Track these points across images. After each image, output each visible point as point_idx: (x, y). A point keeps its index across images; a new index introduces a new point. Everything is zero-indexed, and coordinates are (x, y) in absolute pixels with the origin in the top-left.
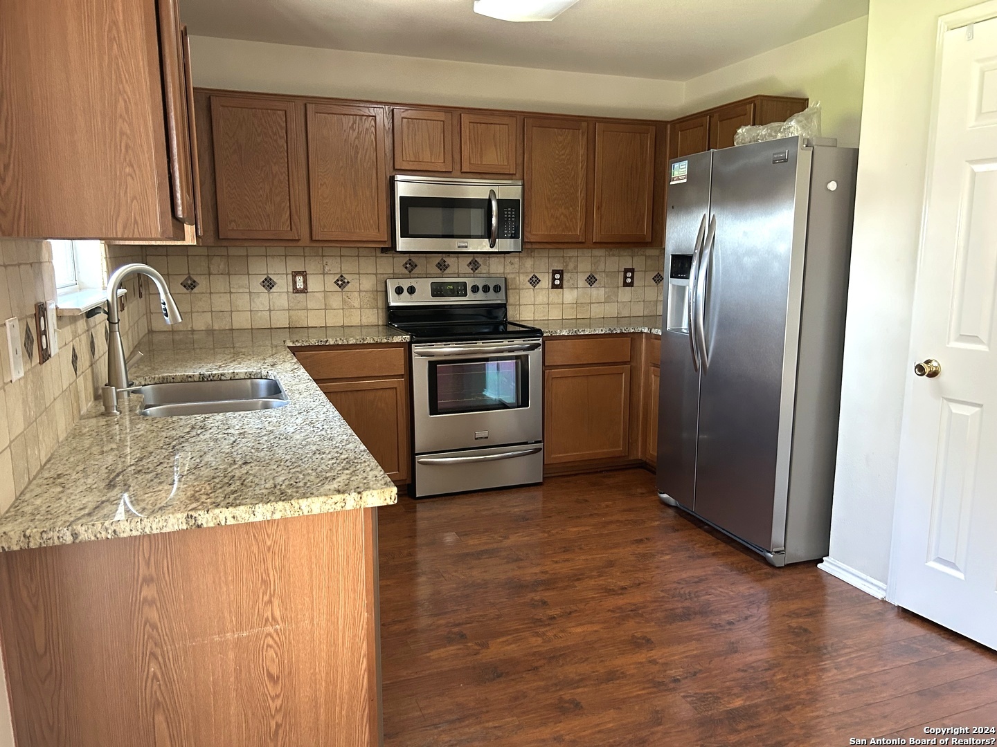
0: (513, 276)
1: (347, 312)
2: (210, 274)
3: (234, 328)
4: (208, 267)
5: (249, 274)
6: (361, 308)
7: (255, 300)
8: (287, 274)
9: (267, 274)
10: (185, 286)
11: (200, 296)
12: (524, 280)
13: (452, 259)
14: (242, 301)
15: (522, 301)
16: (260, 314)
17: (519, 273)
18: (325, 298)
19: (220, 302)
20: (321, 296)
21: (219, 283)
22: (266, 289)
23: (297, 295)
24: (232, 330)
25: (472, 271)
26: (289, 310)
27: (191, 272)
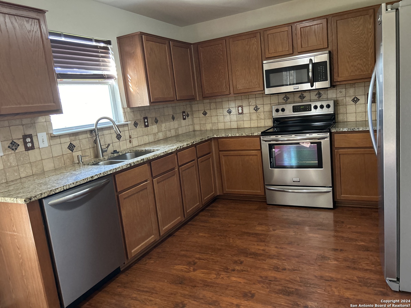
0: (341, 98)
1: (259, 121)
2: (211, 109)
3: (219, 129)
4: (210, 107)
5: (223, 108)
6: (264, 119)
7: (225, 118)
8: (236, 107)
9: (229, 108)
10: (203, 114)
11: (208, 117)
12: (349, 100)
13: (307, 93)
14: (221, 118)
15: (348, 112)
16: (227, 123)
17: (345, 96)
18: (250, 116)
19: (214, 119)
20: (248, 115)
21: (213, 113)
22: (229, 113)
23: (240, 115)
24: (218, 129)
25: (318, 98)
26: (237, 121)
27: (205, 109)
